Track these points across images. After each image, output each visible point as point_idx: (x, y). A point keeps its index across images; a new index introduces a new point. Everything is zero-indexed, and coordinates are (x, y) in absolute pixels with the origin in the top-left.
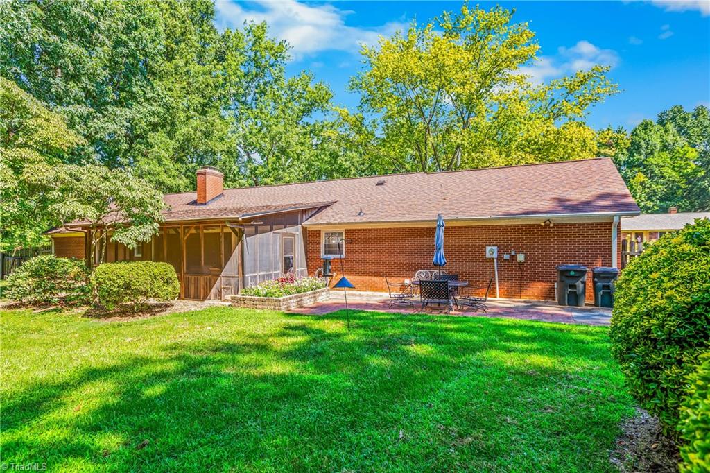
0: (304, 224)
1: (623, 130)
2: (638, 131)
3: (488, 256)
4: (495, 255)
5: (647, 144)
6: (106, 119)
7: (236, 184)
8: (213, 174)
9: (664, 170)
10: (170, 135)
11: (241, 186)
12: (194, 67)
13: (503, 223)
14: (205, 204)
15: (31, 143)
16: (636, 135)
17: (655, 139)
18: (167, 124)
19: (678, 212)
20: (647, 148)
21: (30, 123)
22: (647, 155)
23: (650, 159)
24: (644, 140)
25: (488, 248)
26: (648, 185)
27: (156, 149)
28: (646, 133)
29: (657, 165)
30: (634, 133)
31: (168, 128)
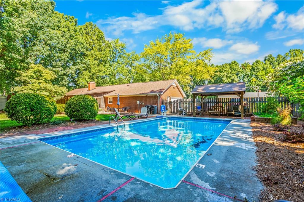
0: (104, 96)
1: (249, 64)
2: (254, 64)
3: (137, 103)
4: (139, 103)
5: (257, 68)
6: (70, 69)
7: (108, 85)
8: (92, 83)
9: (262, 77)
10: (90, 72)
11: (109, 85)
12: (98, 53)
13: (140, 96)
14: (90, 91)
15: (43, 79)
16: (254, 65)
17: (260, 67)
18: (88, 69)
19: (261, 91)
20: (257, 69)
21: (43, 75)
22: (257, 72)
23: (258, 74)
24: (256, 67)
25: (137, 101)
26: (257, 82)
27: (84, 76)
28: (257, 64)
29: (260, 75)
30: (253, 65)
31: (89, 70)
